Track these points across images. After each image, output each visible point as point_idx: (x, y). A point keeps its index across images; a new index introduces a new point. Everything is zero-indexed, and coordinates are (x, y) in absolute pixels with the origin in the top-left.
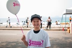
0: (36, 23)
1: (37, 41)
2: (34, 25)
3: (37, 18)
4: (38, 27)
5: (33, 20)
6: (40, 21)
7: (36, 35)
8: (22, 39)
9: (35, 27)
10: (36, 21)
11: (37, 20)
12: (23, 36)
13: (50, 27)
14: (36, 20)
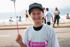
0: (36, 16)
1: (39, 41)
2: (34, 19)
3: (38, 9)
4: (39, 21)
5: (32, 12)
6: (42, 13)
7: (37, 34)
8: (17, 41)
9: (35, 22)
10: (36, 13)
11: (38, 12)
12: (18, 35)
13: (58, 23)
14: (36, 11)
